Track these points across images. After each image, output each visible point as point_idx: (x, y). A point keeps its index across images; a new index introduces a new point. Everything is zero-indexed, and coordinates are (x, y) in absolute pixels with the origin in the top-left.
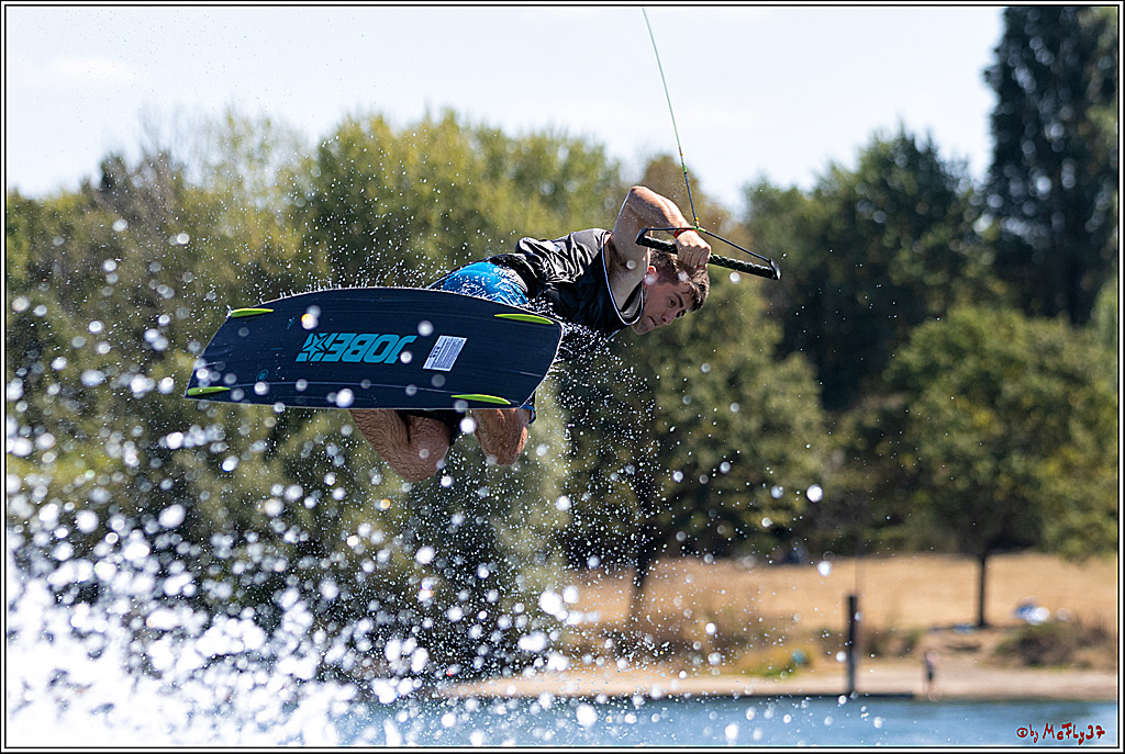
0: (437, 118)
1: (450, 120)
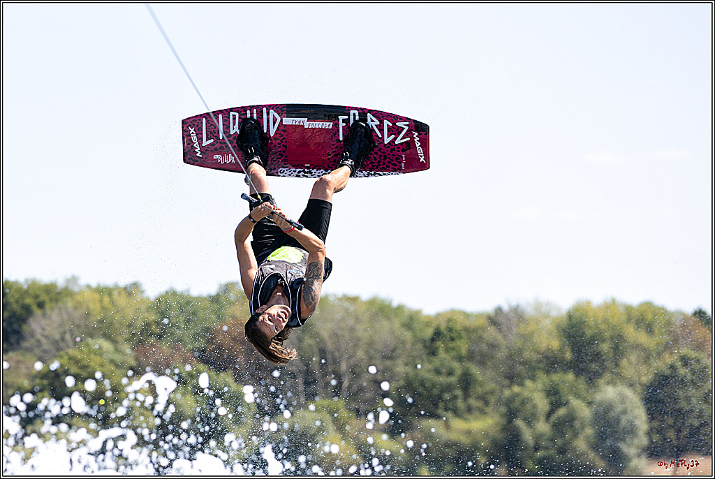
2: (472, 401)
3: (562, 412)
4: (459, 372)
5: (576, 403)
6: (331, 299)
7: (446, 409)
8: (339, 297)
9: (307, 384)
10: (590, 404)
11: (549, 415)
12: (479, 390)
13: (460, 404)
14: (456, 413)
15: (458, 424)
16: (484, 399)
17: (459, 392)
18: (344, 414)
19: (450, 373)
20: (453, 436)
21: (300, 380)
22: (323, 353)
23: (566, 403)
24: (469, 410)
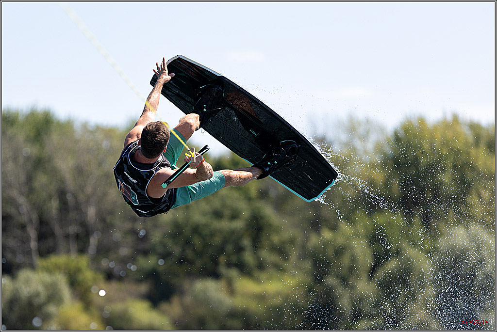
0: (449, 118)
1: (456, 118)
2: (266, 255)
3: (392, 265)
4: (246, 214)
5: (410, 252)
6: (77, 126)
7: (229, 265)
8: (91, 129)
9: (41, 237)
10: (431, 252)
11: (373, 271)
12: (275, 239)
13: (248, 257)
14: (244, 269)
15: (246, 286)
16: (281, 251)
17: (246, 242)
18: (88, 275)
19: (234, 216)
20: (239, 302)
21: (32, 233)
22: (62, 194)
23: (398, 253)
24: (261, 266)
